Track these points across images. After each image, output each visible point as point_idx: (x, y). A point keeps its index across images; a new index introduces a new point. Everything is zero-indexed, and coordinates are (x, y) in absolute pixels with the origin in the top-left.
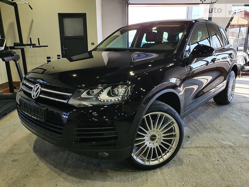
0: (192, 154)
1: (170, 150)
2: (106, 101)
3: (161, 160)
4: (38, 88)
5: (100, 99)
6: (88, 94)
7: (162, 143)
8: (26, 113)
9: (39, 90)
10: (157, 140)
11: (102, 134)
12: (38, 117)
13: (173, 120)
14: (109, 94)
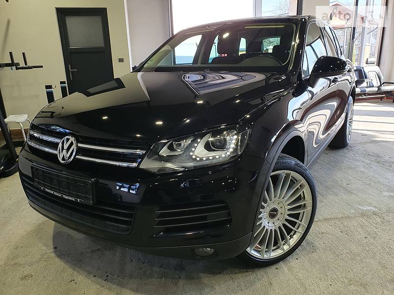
0: (323, 231)
1: (297, 229)
2: (204, 159)
3: (286, 248)
4: (72, 144)
5: (194, 157)
6: (171, 148)
7: (286, 220)
8: (48, 191)
9: (74, 147)
10: (279, 216)
11: (205, 218)
12: (78, 197)
13: (304, 181)
14: (208, 147)
